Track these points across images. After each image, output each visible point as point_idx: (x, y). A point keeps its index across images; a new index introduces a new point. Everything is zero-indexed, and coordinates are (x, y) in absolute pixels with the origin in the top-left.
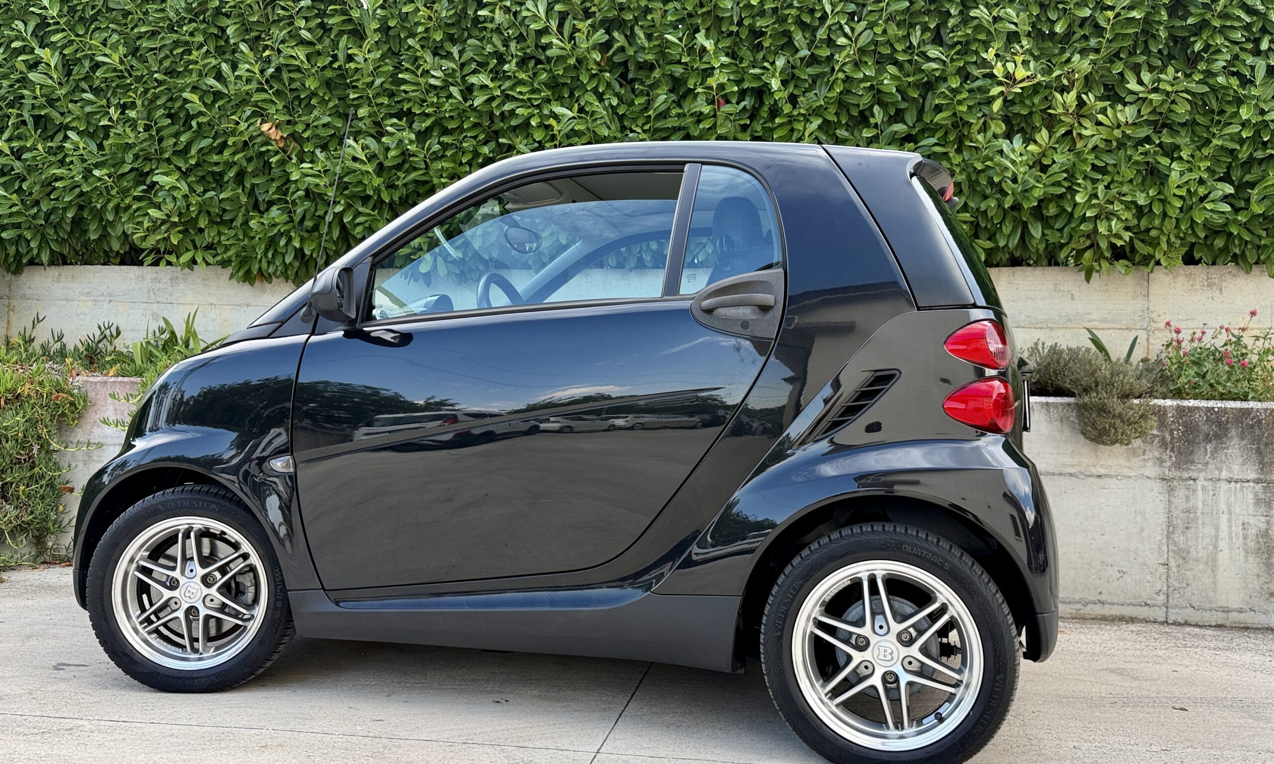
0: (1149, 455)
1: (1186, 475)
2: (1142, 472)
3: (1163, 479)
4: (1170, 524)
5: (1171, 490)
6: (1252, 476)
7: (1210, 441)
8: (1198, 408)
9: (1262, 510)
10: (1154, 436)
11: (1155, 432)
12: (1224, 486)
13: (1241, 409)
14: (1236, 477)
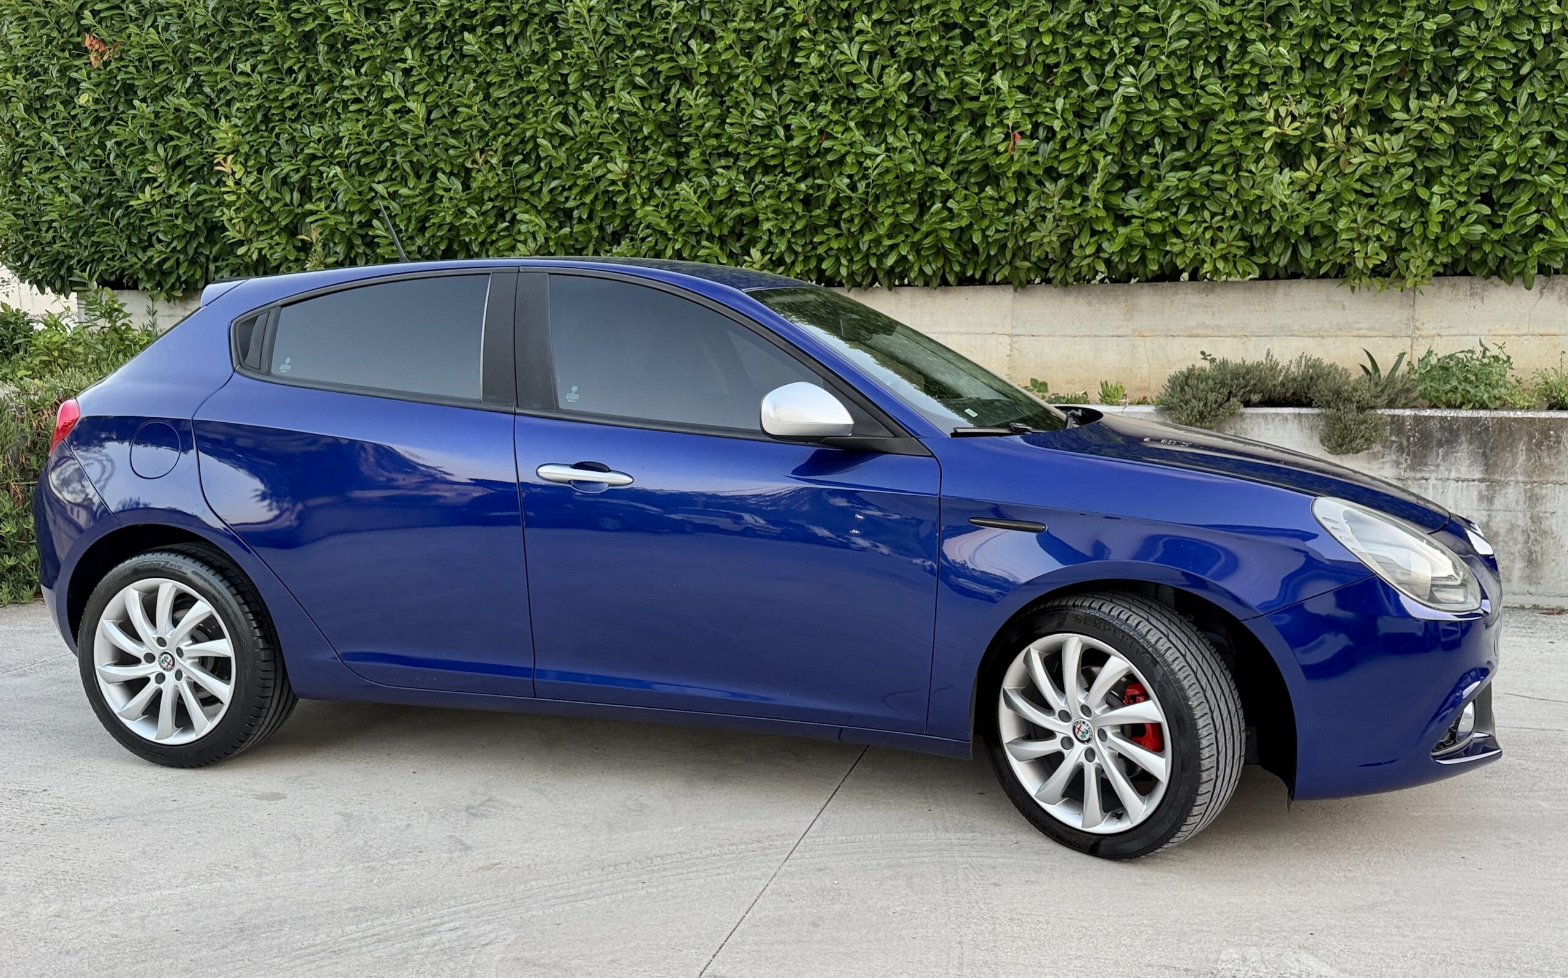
0: (1387, 458)
1: (1419, 475)
3: (1399, 479)
6: (1478, 476)
7: (1442, 446)
8: (1433, 417)
9: (1485, 505)
10: (1393, 442)
11: (1394, 438)
12: (1452, 484)
13: (1471, 418)
14: (1463, 477)
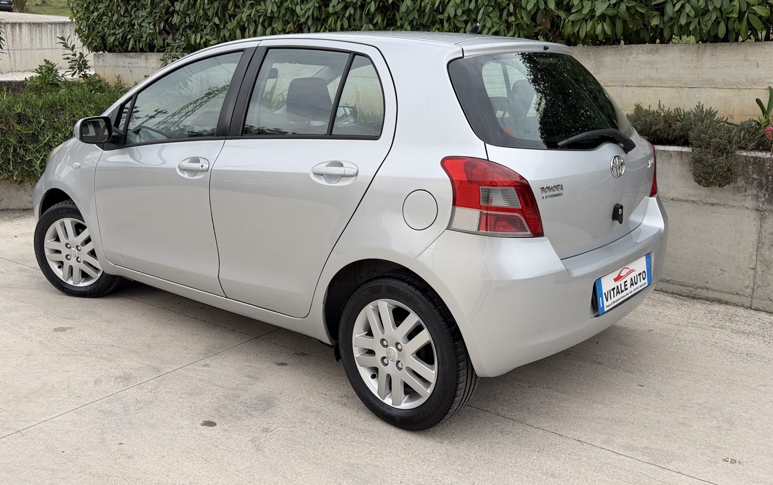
0: (749, 192)
2: (743, 204)
3: (758, 210)
4: (759, 241)
5: (762, 218)
10: (754, 179)
11: (755, 176)
